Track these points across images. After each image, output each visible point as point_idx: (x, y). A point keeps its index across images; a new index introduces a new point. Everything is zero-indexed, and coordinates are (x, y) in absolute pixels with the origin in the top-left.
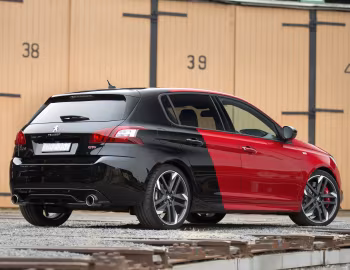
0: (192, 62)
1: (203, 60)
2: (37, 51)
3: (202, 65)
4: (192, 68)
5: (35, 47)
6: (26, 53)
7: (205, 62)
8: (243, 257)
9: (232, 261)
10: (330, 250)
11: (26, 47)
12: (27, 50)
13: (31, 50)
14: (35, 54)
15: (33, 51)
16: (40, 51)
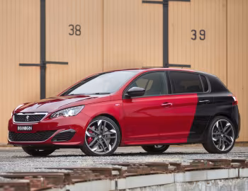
0: (195, 35)
1: (203, 33)
2: (79, 30)
3: (202, 37)
4: (195, 39)
5: (78, 28)
6: (71, 32)
7: (204, 35)
8: (178, 172)
9: (170, 175)
10: (243, 168)
11: (71, 27)
12: (72, 30)
13: (75, 30)
14: (78, 33)
15: (77, 30)
16: (81, 30)
